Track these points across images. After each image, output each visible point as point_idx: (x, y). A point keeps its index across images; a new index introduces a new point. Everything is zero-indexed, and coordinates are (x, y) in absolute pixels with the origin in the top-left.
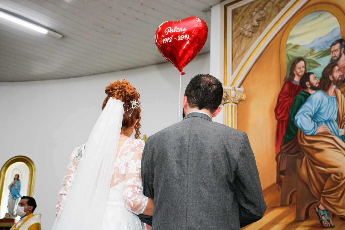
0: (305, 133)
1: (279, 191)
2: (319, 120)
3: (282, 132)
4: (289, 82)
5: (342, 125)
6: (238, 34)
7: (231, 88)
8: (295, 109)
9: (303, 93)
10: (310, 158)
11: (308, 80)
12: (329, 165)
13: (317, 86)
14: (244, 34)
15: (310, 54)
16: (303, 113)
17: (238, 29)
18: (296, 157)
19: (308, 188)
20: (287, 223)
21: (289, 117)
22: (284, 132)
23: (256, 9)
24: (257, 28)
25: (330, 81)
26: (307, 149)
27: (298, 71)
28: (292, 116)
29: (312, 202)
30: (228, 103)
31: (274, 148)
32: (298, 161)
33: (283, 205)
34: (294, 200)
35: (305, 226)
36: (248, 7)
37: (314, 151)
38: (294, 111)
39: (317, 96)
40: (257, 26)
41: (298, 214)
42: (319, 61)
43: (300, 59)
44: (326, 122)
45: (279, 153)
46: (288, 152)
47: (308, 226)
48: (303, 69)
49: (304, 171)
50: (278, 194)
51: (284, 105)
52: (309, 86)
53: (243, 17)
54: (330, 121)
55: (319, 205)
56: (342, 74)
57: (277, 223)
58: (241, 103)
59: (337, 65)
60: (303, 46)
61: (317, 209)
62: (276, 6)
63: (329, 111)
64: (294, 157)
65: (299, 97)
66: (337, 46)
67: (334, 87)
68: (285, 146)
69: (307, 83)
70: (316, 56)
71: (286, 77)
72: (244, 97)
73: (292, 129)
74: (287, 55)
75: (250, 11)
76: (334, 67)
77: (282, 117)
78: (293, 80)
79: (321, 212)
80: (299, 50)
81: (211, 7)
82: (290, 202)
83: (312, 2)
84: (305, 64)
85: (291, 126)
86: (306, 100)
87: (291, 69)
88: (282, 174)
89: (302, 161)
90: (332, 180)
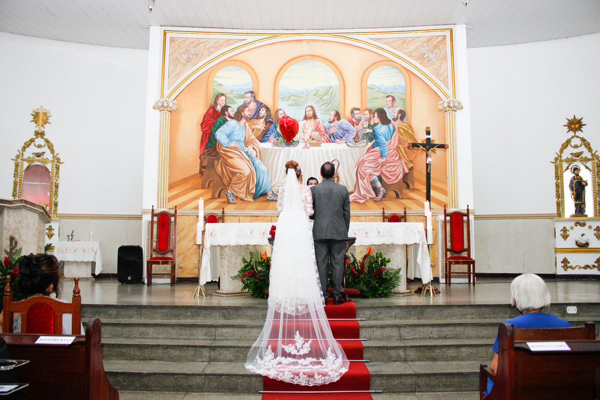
0: (222, 145)
1: (201, 178)
2: (232, 139)
3: (205, 140)
4: (213, 108)
5: (247, 145)
6: (175, 59)
7: (170, 100)
8: (216, 127)
9: (222, 118)
10: (224, 161)
11: (227, 110)
12: (236, 167)
13: (233, 116)
14: (180, 61)
15: (230, 94)
16: (222, 131)
17: (175, 55)
19: (222, 180)
20: (206, 199)
21: (211, 132)
22: (207, 141)
23: (191, 45)
24: (191, 60)
25: (242, 116)
26: (223, 155)
27: (221, 102)
28: (213, 131)
31: (199, 150)
32: (216, 162)
33: (202, 188)
34: (211, 185)
36: (184, 41)
37: (227, 157)
38: (215, 129)
39: (232, 123)
40: (191, 58)
41: (213, 194)
42: (236, 100)
43: (222, 95)
44: (236, 141)
45: (202, 154)
46: (209, 155)
47: (220, 202)
48: (225, 102)
49: (219, 169)
50: (200, 181)
51: (208, 123)
52: (227, 115)
53: (179, 46)
54: (239, 141)
55: (228, 190)
56: (250, 114)
58: (174, 112)
59: (247, 107)
60: (225, 86)
61: (226, 192)
62: (208, 49)
63: (239, 134)
64: (213, 159)
65: (219, 120)
66: (249, 95)
67: (245, 120)
68: (207, 150)
69: (226, 113)
70: (234, 97)
71: (211, 104)
72: (176, 108)
73: (212, 140)
74: (213, 88)
75: (186, 44)
76: (245, 107)
77: (206, 131)
78: (216, 107)
79: (229, 194)
80: (222, 88)
81: (150, 26)
82: (209, 186)
83: (234, 58)
84: (226, 99)
85: (212, 138)
86: (224, 123)
87: (215, 99)
88: (203, 168)
89: (218, 162)
90: (237, 177)
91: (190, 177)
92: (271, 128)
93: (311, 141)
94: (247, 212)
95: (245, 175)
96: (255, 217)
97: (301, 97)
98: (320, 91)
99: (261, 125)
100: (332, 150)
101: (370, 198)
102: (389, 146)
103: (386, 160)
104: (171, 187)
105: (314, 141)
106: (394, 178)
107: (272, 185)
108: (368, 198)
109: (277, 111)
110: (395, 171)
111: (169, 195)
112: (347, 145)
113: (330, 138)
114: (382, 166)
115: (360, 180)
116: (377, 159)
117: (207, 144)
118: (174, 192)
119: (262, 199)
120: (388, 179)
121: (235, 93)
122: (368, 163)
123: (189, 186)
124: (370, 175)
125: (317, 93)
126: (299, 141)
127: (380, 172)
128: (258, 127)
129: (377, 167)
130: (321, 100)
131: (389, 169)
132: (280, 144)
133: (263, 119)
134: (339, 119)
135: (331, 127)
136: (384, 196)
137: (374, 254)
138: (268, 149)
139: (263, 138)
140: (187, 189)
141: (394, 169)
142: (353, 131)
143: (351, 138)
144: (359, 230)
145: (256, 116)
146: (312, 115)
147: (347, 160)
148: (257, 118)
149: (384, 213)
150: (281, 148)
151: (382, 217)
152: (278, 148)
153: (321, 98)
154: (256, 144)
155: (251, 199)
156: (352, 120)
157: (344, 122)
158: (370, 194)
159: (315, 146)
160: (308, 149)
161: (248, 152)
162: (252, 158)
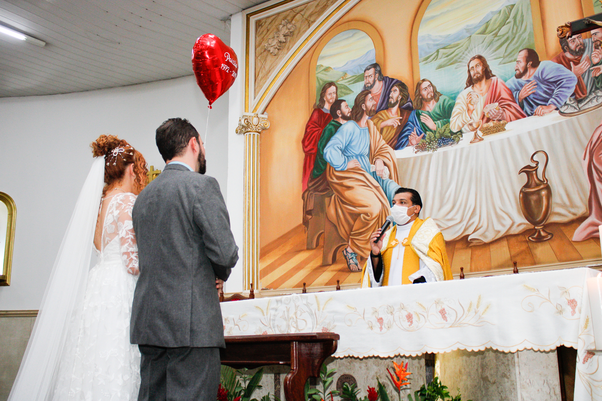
0: (335, 168)
1: (305, 233)
2: (350, 155)
3: (309, 167)
4: (318, 110)
5: (374, 160)
6: (262, 51)
7: (253, 114)
8: (324, 141)
9: (333, 123)
10: (339, 196)
11: (340, 109)
12: (359, 204)
13: (348, 115)
14: (269, 51)
15: (342, 79)
16: (333, 145)
17: (263, 44)
18: (324, 195)
19: (336, 229)
20: (313, 268)
21: (318, 150)
22: (312, 167)
23: (283, 22)
24: (284, 44)
25: (363, 111)
26: (336, 186)
27: (329, 97)
28: (321, 148)
29: (340, 244)
30: (250, 132)
32: (327, 200)
33: (308, 249)
34: (321, 241)
35: (332, 271)
36: (274, 19)
37: (344, 188)
38: (323, 143)
39: (348, 127)
40: (284, 42)
41: (325, 257)
42: (351, 87)
43: (331, 84)
44: (357, 156)
45: (306, 191)
46: (316, 190)
47: (336, 271)
48: (335, 95)
49: (332, 211)
50: (304, 236)
51: (313, 136)
52: (340, 116)
53: (268, 30)
54: (361, 155)
55: (348, 247)
56: (375, 103)
57: (303, 268)
58: (264, 132)
59: (370, 93)
60: (334, 68)
61: (345, 251)
62: (307, 19)
63: (360, 143)
64: (322, 195)
65: (329, 127)
66: (372, 71)
67: (367, 117)
68: (313, 183)
69: (338, 112)
70: (349, 81)
71: (316, 103)
72: (268, 126)
73: (320, 163)
74: (318, 78)
75: (277, 23)
76: (367, 94)
77: (310, 150)
78: (323, 108)
79: (349, 255)
80: (330, 73)
81: (231, 15)
82: (317, 245)
83: (345, 19)
84: (337, 89)
85: (319, 160)
86: (336, 131)
87: (321, 94)
88: (309, 214)
89: (331, 199)
90: (362, 220)
91: (289, 233)
92: (411, 118)
93: (485, 125)
95: (374, 216)
97: (457, 45)
98: (492, 22)
99: (393, 118)
100: (529, 133)
104: (264, 253)
105: (491, 124)
109: (419, 85)
111: (262, 266)
112: (561, 113)
113: (522, 108)
115: (599, 185)
117: (312, 173)
118: (268, 261)
121: (349, 75)
123: (288, 248)
125: (487, 28)
126: (463, 130)
128: (389, 122)
130: (496, 38)
132: (429, 143)
133: (397, 107)
134: (536, 64)
135: (522, 86)
138: (409, 159)
139: (398, 141)
140: (286, 253)
142: (570, 80)
143: (567, 96)
145: (386, 104)
146: (481, 73)
147: (564, 146)
148: (387, 108)
150: (431, 152)
152: (426, 153)
153: (496, 35)
154: (388, 156)
156: (564, 57)
157: (548, 67)
159: (493, 132)
160: (482, 142)
161: (375, 172)
162: (383, 181)
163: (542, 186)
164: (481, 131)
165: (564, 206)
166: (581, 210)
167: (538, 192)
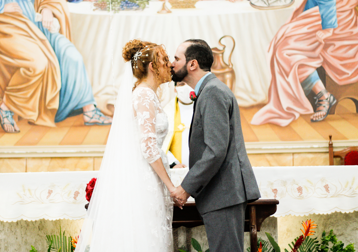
12: (18, 56)
55: (1, 104)
79: (3, 113)
90: (21, 75)
94: (40, 150)
95: (37, 72)
96: (60, 161)
100: (219, 16)
101: (301, 115)
102: (339, 5)
103: (334, 34)
106: (350, 72)
107: (95, 91)
108: (297, 115)
110: (354, 57)
112: (252, 4)
114: (326, 47)
115: (279, 78)
116: (315, 31)
119: (73, 120)
120: (339, 74)
122: (296, 41)
124: (301, 66)
127: (322, 60)
129: (314, 50)
131: (340, 53)
132: (111, 4)
136: (331, 111)
137: (316, 235)
138: (85, 16)
141: (352, 52)
144: (284, 183)
147: (251, 36)
149: (331, 146)
150: (111, 13)
151: (328, 155)
152: (104, 13)
154: (59, 7)
155: (48, 121)
158: (302, 106)
159: (182, 7)
160: (169, 14)
161: (41, 23)
162: (51, 35)
163: (227, 70)
164: (170, 3)
165: (246, 91)
166: (261, 97)
167: (223, 75)
